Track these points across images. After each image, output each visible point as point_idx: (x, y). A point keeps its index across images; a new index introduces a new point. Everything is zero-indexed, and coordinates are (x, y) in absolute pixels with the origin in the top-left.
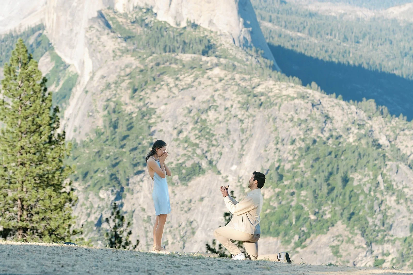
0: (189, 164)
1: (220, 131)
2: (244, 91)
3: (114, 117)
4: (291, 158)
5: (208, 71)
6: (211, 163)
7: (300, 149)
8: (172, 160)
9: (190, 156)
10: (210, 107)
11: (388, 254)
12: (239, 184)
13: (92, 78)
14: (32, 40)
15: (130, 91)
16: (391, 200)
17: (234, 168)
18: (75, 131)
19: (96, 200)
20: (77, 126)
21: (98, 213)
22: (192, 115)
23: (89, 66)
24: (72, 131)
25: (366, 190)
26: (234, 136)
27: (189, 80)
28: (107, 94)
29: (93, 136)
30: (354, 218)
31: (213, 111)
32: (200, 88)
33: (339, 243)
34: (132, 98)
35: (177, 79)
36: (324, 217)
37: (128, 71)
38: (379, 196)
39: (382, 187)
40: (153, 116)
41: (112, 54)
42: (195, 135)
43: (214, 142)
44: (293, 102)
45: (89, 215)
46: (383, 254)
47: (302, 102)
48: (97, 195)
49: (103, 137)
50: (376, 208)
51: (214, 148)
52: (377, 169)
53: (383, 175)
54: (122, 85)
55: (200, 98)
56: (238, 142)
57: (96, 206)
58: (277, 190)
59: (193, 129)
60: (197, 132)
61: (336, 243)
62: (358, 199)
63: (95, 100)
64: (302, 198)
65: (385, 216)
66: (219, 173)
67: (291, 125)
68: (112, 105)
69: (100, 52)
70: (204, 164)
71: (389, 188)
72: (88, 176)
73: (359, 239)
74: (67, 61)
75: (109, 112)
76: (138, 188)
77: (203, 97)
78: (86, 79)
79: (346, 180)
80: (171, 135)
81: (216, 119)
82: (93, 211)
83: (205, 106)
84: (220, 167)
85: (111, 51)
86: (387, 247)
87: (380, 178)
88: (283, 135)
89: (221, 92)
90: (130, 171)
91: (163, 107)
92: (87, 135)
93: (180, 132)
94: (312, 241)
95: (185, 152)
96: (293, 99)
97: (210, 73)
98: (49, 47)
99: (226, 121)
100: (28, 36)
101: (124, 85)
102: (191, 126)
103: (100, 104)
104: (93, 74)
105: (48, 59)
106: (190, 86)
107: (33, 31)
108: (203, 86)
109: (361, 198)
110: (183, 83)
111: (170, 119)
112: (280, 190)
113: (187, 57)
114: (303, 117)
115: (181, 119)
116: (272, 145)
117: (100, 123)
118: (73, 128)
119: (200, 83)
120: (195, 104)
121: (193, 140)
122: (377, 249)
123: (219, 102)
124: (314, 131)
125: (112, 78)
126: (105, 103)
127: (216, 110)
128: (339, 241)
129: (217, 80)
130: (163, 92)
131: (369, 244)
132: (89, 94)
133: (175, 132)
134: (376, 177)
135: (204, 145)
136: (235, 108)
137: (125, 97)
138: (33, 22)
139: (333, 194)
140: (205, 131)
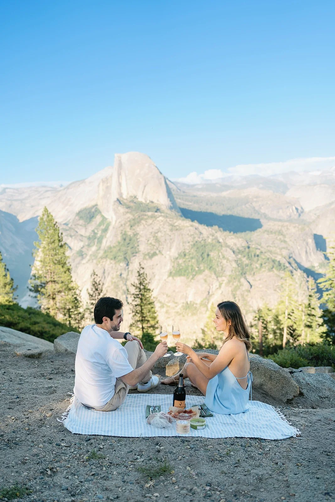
0: (152, 252)
1: (162, 240)
2: (171, 225)
3: (124, 236)
4: (188, 248)
6: (160, 251)
7: (191, 245)
8: (146, 251)
9: (152, 249)
10: (159, 231)
11: (224, 281)
12: (170, 258)
13: (116, 223)
14: (93, 210)
15: (129, 227)
16: (224, 262)
17: (168, 253)
18: (111, 242)
19: (119, 266)
20: (111, 240)
21: (120, 271)
22: (152, 234)
23: (114, 218)
24: (109, 242)
25: (215, 258)
26: (168, 241)
27: (151, 222)
28: (121, 228)
29: (117, 244)
30: (212, 268)
31: (160, 233)
32: (155, 225)
33: (207, 278)
34: (130, 229)
35: (146, 222)
36: (201, 269)
37: (129, 219)
38: (220, 260)
39: (221, 257)
40: (138, 235)
41: (122, 214)
43: (161, 244)
45: (117, 272)
46: (222, 281)
47: (192, 228)
48: (119, 264)
49: (121, 244)
50: (219, 264)
51: (161, 246)
52: (219, 251)
53: (221, 253)
56: (169, 244)
57: (119, 269)
58: (184, 260)
60: (154, 240)
61: (205, 278)
63: (117, 231)
64: (193, 262)
65: (222, 267)
66: (163, 255)
67: (188, 236)
68: (123, 232)
69: (118, 213)
70: (157, 252)
71: (224, 257)
72: (116, 259)
73: (213, 276)
74: (106, 217)
75: (122, 235)
76: (134, 261)
77: (156, 228)
78: (113, 223)
79: (208, 255)
81: (161, 236)
83: (157, 231)
84: (163, 252)
86: (224, 278)
87: (220, 254)
88: (185, 240)
89: (162, 226)
90: (131, 256)
91: (142, 232)
92: (115, 243)
93: (148, 241)
95: (150, 248)
96: (188, 227)
97: (158, 219)
98: (100, 212)
99: (165, 236)
101: (127, 225)
102: (152, 238)
103: (119, 232)
104: (116, 221)
105: (99, 217)
106: (151, 224)
107: (94, 206)
109: (214, 261)
110: (149, 223)
111: (144, 236)
113: (150, 214)
114: (192, 233)
115: (148, 236)
116: (181, 244)
117: (119, 238)
119: (155, 223)
120: (153, 230)
121: (153, 243)
122: (220, 279)
123: (162, 229)
124: (196, 238)
125: (123, 222)
126: (121, 232)
129: (161, 221)
130: (142, 227)
131: (217, 277)
132: (115, 228)
133: (146, 241)
134: (219, 253)
135: (157, 245)
136: (168, 231)
137: (128, 229)
138: (93, 203)
139: (204, 260)
140: (157, 240)
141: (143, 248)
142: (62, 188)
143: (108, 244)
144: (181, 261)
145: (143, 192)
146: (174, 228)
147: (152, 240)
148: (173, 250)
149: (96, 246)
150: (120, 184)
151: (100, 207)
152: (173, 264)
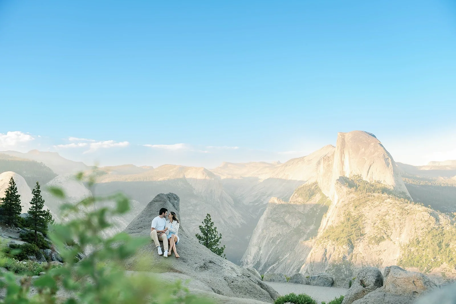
0: (379, 236)
1: (391, 223)
2: (401, 208)
3: (348, 217)
4: (422, 235)
5: (385, 200)
6: (388, 236)
7: (426, 232)
8: (372, 235)
9: (379, 233)
10: (386, 214)
12: (400, 245)
13: (338, 202)
14: (313, 188)
15: (354, 207)
17: (397, 238)
18: (332, 222)
19: (342, 249)
20: (333, 220)
21: (342, 254)
22: (379, 217)
23: (336, 197)
24: (331, 222)
26: (397, 226)
27: (377, 203)
28: (345, 208)
29: (340, 224)
31: (388, 216)
32: (382, 207)
33: (445, 271)
34: (355, 210)
35: (372, 203)
36: (438, 260)
37: (353, 199)
40: (363, 217)
41: (346, 193)
42: (381, 225)
43: (389, 228)
44: (421, 213)
45: (339, 254)
47: (426, 213)
48: (342, 247)
49: (344, 225)
51: (389, 230)
54: (350, 205)
55: (382, 210)
56: (399, 229)
57: (342, 251)
58: (417, 248)
59: (380, 223)
60: (381, 224)
61: (443, 271)
62: (452, 253)
63: (340, 210)
64: (428, 252)
66: (391, 240)
67: (421, 222)
68: (347, 213)
69: (341, 192)
70: (385, 236)
72: (339, 240)
74: (327, 195)
75: (345, 215)
76: (358, 245)
77: (384, 210)
78: (336, 202)
79: (447, 245)
80: (371, 225)
81: (389, 219)
82: (341, 253)
83: (384, 214)
84: (392, 237)
85: (345, 192)
88: (418, 226)
89: (391, 208)
90: (355, 238)
91: (367, 214)
92: (337, 223)
93: (375, 224)
94: (433, 270)
95: (377, 231)
96: (421, 212)
97: (386, 201)
98: (320, 190)
99: (393, 220)
100: (312, 186)
101: (351, 205)
102: (379, 221)
103: (342, 212)
104: (339, 201)
105: (319, 195)
106: (378, 206)
107: (314, 184)
108: (383, 206)
110: (375, 205)
111: (370, 218)
112: (418, 248)
113: (376, 194)
114: (426, 219)
115: (374, 218)
116: (413, 230)
117: (342, 219)
118: (332, 221)
119: (382, 205)
120: (380, 212)
121: (380, 227)
123: (390, 212)
124: (431, 225)
125: (346, 202)
126: (344, 212)
127: (389, 216)
128: (445, 270)
129: (389, 204)
130: (367, 208)
132: (338, 208)
133: (373, 224)
135: (385, 229)
136: (397, 215)
137: (352, 209)
138: (313, 181)
139: (441, 251)
140: (385, 223)
141: (369, 230)
142: (279, 165)
143: (330, 224)
144: (413, 249)
145: (368, 172)
146: (404, 212)
147: (379, 224)
148: (403, 236)
149: (315, 225)
150: (342, 163)
151: (320, 185)
152: (403, 252)
